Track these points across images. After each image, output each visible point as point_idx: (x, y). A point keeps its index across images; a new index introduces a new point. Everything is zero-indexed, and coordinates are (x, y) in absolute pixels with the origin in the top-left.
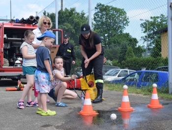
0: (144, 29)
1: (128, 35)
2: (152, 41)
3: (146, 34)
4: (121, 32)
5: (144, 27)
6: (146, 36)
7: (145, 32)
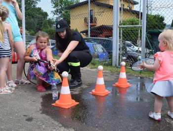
0: (54, 5)
1: (40, 9)
2: (60, 15)
3: (55, 9)
4: (34, 6)
5: (54, 3)
6: (55, 11)
7: (54, 7)
